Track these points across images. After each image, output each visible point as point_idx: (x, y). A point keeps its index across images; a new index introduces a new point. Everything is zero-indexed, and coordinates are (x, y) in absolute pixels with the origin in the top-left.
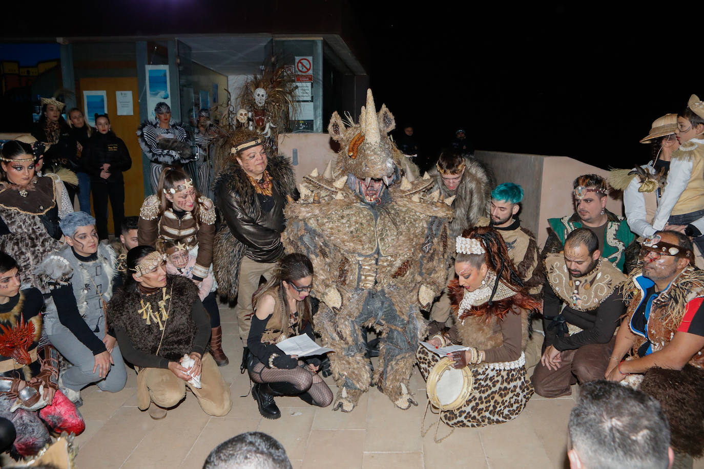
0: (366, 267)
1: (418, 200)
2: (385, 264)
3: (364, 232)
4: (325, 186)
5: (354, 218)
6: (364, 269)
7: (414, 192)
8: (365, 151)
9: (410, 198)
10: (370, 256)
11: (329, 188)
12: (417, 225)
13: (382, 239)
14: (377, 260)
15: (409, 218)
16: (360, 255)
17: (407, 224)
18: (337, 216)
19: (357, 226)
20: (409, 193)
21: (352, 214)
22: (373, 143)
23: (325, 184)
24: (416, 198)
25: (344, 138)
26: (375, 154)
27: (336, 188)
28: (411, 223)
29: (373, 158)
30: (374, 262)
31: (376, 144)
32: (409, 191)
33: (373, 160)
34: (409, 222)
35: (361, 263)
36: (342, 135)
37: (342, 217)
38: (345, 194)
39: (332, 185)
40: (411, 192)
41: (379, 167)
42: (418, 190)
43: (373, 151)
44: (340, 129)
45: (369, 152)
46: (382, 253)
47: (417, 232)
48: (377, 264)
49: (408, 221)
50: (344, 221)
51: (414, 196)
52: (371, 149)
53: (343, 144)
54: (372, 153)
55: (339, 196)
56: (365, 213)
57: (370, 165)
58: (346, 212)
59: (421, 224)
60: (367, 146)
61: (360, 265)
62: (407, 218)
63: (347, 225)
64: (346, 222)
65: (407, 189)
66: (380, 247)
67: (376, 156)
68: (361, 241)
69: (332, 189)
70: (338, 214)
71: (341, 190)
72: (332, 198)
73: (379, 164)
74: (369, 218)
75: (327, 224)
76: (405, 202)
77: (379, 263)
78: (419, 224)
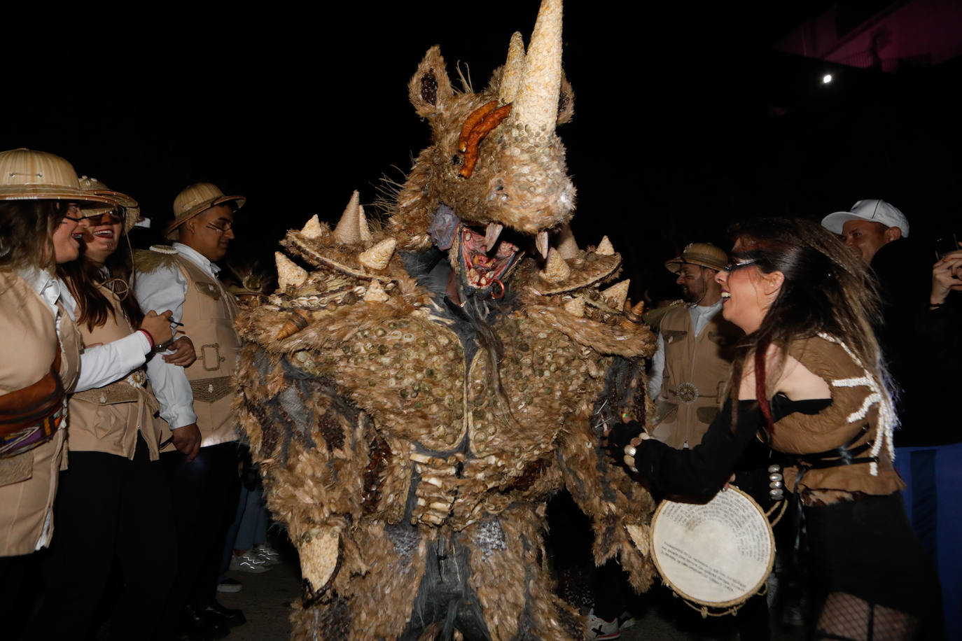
0: (434, 481)
1: (579, 312)
2: (480, 476)
3: (437, 391)
4: (336, 264)
5: (413, 355)
6: (426, 483)
7: (572, 288)
8: (503, 148)
9: (562, 304)
10: (444, 455)
11: (349, 270)
12: (573, 372)
13: (478, 415)
14: (460, 468)
15: (554, 355)
16: (422, 449)
17: (547, 374)
18: (369, 345)
19: (419, 376)
20: (560, 290)
21: (408, 345)
22: (535, 128)
23: (338, 260)
24: (575, 306)
25: (446, 114)
26: (534, 160)
27: (367, 270)
28: (558, 369)
29: (526, 170)
30: (453, 471)
31: (542, 134)
32: (561, 284)
33: (524, 175)
34: (552, 368)
35: (419, 469)
36: (440, 107)
37: (382, 350)
38: (390, 285)
39: (357, 262)
40: (567, 289)
41: (539, 199)
42: (584, 284)
43: (529, 151)
44: (440, 92)
45: (517, 151)
46: (474, 450)
47: (571, 388)
48: (459, 474)
49: (550, 364)
50: (386, 360)
51: (573, 301)
52: (525, 146)
53: (441, 128)
54: (526, 157)
55: (374, 293)
56: (443, 341)
57: (511, 190)
58: (394, 336)
59: (583, 369)
60: (515, 133)
61: (415, 473)
62: (548, 358)
63: (393, 373)
64: (392, 364)
65: (556, 279)
66: (471, 435)
67: (534, 166)
68: (424, 417)
69: (357, 273)
70: (370, 340)
71: (379, 272)
72: (355, 298)
73: (540, 190)
74: (451, 354)
75: (342, 364)
76: (549, 315)
77: (466, 474)
78: (577, 368)
